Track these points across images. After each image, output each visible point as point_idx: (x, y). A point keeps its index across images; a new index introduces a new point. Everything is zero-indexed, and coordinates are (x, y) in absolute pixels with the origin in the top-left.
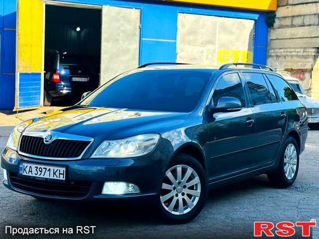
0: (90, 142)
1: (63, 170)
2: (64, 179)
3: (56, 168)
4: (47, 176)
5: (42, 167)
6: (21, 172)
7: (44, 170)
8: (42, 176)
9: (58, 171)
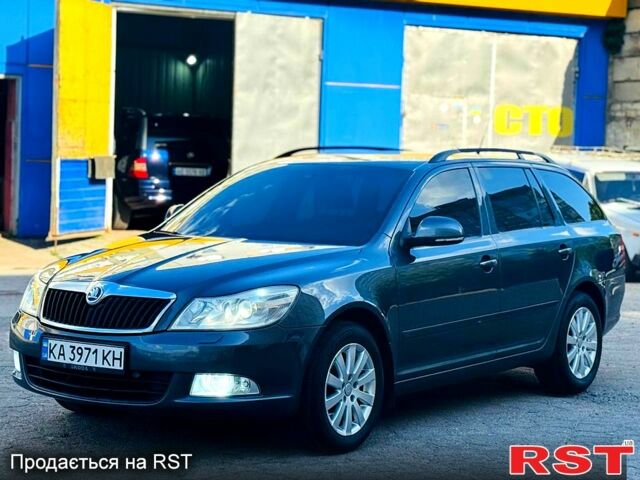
0: (169, 300)
1: (119, 351)
2: (122, 368)
3: (107, 349)
4: (91, 363)
5: (83, 346)
6: (45, 356)
7: (86, 352)
8: (82, 363)
9: (111, 353)
